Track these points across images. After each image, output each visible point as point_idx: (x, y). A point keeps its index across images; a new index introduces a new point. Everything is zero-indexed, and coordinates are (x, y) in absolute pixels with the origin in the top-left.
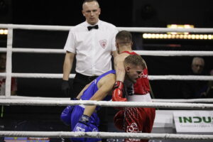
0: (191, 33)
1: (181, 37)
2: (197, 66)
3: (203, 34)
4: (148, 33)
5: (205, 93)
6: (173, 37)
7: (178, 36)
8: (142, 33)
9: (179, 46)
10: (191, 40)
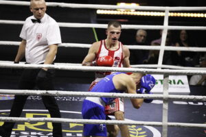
0: (137, 11)
1: (129, 13)
2: (141, 36)
3: (147, 11)
4: (101, 9)
5: (147, 61)
6: (122, 13)
7: (125, 13)
8: (96, 10)
9: (127, 21)
10: (136, 16)
